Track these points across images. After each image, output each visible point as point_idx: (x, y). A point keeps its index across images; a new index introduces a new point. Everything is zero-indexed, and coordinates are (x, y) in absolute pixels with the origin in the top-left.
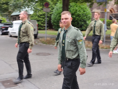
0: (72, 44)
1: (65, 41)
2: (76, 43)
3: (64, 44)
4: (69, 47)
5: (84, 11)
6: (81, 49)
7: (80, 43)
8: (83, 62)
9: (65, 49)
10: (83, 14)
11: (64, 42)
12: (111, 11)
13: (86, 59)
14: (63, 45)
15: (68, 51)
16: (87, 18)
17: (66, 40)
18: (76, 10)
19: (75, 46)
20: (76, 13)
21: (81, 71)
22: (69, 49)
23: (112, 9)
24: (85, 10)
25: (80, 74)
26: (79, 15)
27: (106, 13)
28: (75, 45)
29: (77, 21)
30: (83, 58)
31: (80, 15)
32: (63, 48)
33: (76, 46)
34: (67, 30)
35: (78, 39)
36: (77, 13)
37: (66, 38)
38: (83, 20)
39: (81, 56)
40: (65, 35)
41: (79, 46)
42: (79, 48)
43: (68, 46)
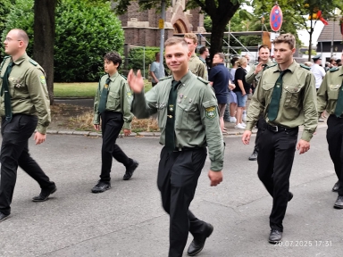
0: (191, 116)
1: (174, 108)
2: (199, 114)
3: (173, 113)
4: (185, 123)
5: (103, 25)
6: (213, 128)
7: (211, 114)
8: (217, 158)
9: (175, 127)
10: (99, 33)
11: (171, 109)
12: (176, 25)
13: (222, 150)
14: (171, 117)
15: (181, 130)
16: (109, 43)
17: (178, 104)
18: (80, 21)
19: (195, 120)
20: (78, 29)
21: (213, 179)
22: (183, 127)
23: (180, 20)
24: (105, 20)
25: (212, 185)
26: (86, 36)
27: (163, 31)
28: (197, 117)
29: (81, 52)
30: (216, 149)
31: (90, 34)
32: (170, 123)
33: (200, 119)
34: (180, 82)
35: (205, 104)
36: (81, 28)
37: (178, 100)
38: (99, 49)
39: (211, 144)
40: (174, 94)
41: (206, 121)
42: (207, 125)
43: (181, 119)
